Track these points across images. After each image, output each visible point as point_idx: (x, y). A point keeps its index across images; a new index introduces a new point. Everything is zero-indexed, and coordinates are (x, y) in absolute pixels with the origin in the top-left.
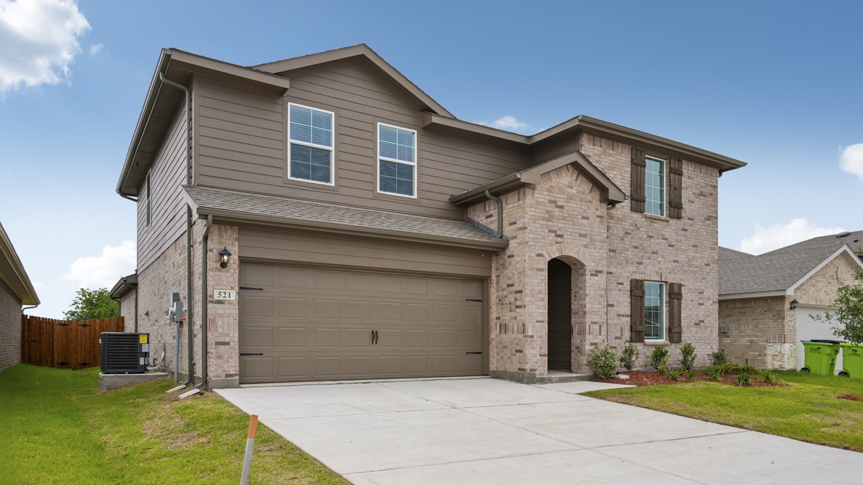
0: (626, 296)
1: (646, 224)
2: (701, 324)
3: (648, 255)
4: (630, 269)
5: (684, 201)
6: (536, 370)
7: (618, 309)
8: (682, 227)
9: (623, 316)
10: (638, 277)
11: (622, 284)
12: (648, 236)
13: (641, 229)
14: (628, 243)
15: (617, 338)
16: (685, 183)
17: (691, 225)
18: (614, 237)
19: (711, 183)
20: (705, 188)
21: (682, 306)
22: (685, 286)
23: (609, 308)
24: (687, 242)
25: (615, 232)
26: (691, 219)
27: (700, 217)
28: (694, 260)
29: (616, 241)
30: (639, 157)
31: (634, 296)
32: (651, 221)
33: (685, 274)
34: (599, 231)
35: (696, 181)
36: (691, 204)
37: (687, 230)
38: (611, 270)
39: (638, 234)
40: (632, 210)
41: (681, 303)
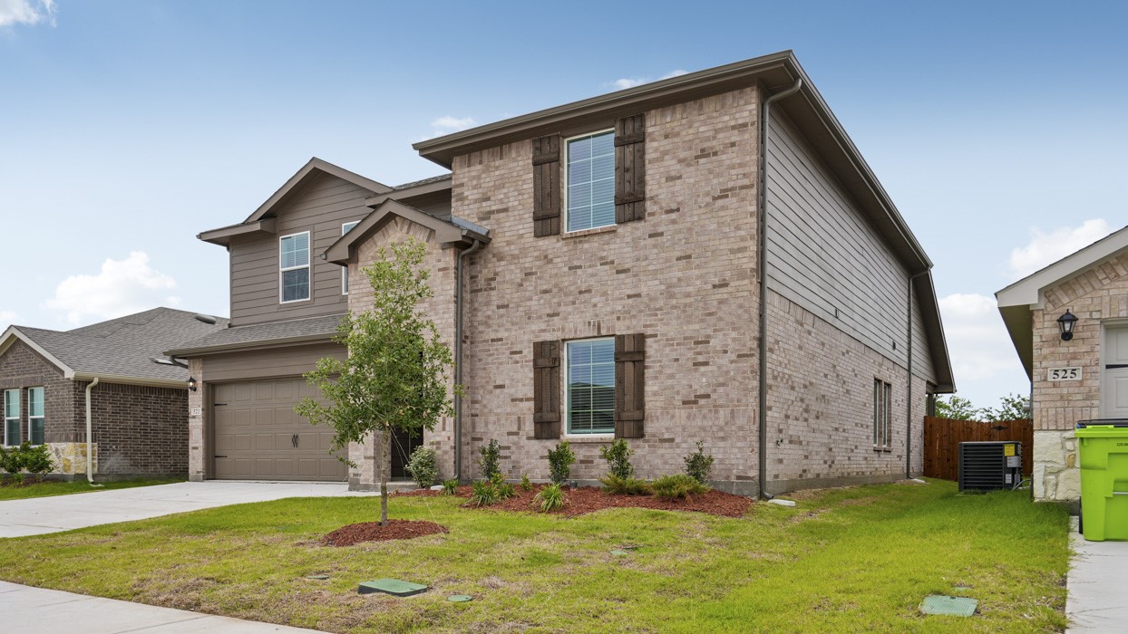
0: (526, 370)
1: (565, 249)
2: (702, 402)
3: (571, 298)
4: (534, 327)
5: (651, 188)
6: (360, 475)
7: (512, 391)
9: (521, 400)
10: (548, 337)
11: (520, 352)
12: (570, 268)
13: (555, 261)
14: (530, 288)
15: (510, 434)
16: (656, 150)
17: (674, 222)
18: (505, 286)
19: (733, 123)
20: (714, 138)
21: (648, 373)
22: (655, 336)
23: (498, 391)
24: (663, 255)
25: (507, 278)
26: (671, 211)
27: (700, 200)
28: (683, 284)
29: (508, 291)
30: (546, 148)
31: (538, 369)
32: (575, 243)
33: (656, 315)
34: (443, 290)
35: (687, 134)
36: (671, 183)
37: (661, 234)
38: (500, 335)
39: (550, 270)
40: (537, 236)
41: (645, 367)
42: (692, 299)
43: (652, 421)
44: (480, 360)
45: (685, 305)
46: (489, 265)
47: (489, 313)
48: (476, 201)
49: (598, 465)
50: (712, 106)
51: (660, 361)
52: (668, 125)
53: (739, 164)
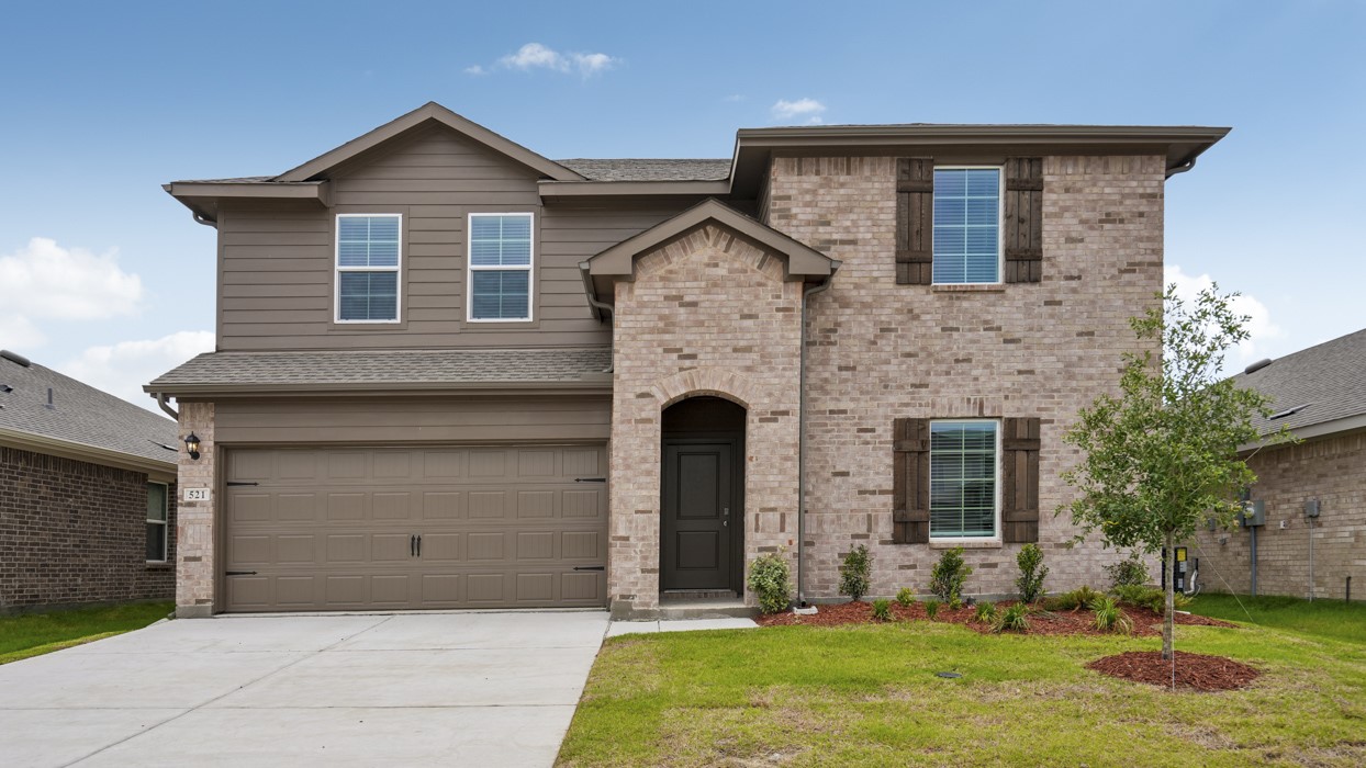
0: (882, 453)
3: (944, 367)
5: (1049, 246)
6: (633, 597)
7: (859, 480)
8: (1047, 296)
9: (873, 493)
10: (913, 413)
11: (873, 430)
12: (943, 329)
13: (924, 317)
14: (888, 349)
15: (856, 536)
16: (1055, 203)
17: (1074, 291)
18: (851, 341)
19: (1141, 191)
20: (1121, 203)
21: (1043, 465)
22: (1052, 422)
23: (838, 480)
24: (1062, 328)
25: (854, 332)
26: (1072, 278)
27: (1104, 270)
28: (1084, 364)
29: (856, 349)
30: (917, 174)
31: (899, 453)
32: (951, 298)
33: (1053, 397)
34: (782, 337)
35: (1091, 193)
36: (1072, 246)
37: (1059, 303)
38: (842, 406)
39: (916, 328)
40: (899, 282)
41: (1038, 458)
42: (1095, 383)
43: (1047, 522)
44: (812, 437)
45: (1087, 389)
46: (828, 312)
47: (827, 375)
48: (809, 223)
49: (978, 576)
50: (1119, 169)
51: (1056, 452)
52: (1068, 178)
53: (1148, 237)
